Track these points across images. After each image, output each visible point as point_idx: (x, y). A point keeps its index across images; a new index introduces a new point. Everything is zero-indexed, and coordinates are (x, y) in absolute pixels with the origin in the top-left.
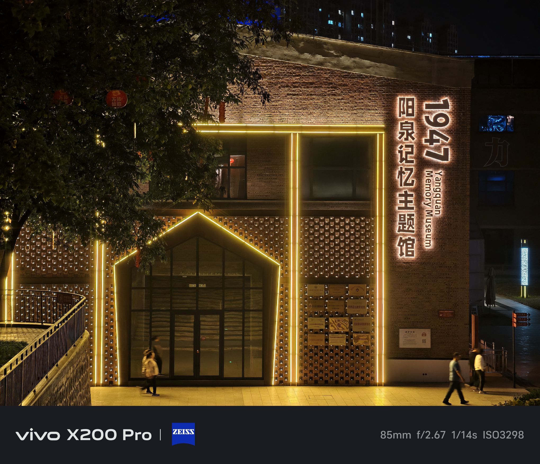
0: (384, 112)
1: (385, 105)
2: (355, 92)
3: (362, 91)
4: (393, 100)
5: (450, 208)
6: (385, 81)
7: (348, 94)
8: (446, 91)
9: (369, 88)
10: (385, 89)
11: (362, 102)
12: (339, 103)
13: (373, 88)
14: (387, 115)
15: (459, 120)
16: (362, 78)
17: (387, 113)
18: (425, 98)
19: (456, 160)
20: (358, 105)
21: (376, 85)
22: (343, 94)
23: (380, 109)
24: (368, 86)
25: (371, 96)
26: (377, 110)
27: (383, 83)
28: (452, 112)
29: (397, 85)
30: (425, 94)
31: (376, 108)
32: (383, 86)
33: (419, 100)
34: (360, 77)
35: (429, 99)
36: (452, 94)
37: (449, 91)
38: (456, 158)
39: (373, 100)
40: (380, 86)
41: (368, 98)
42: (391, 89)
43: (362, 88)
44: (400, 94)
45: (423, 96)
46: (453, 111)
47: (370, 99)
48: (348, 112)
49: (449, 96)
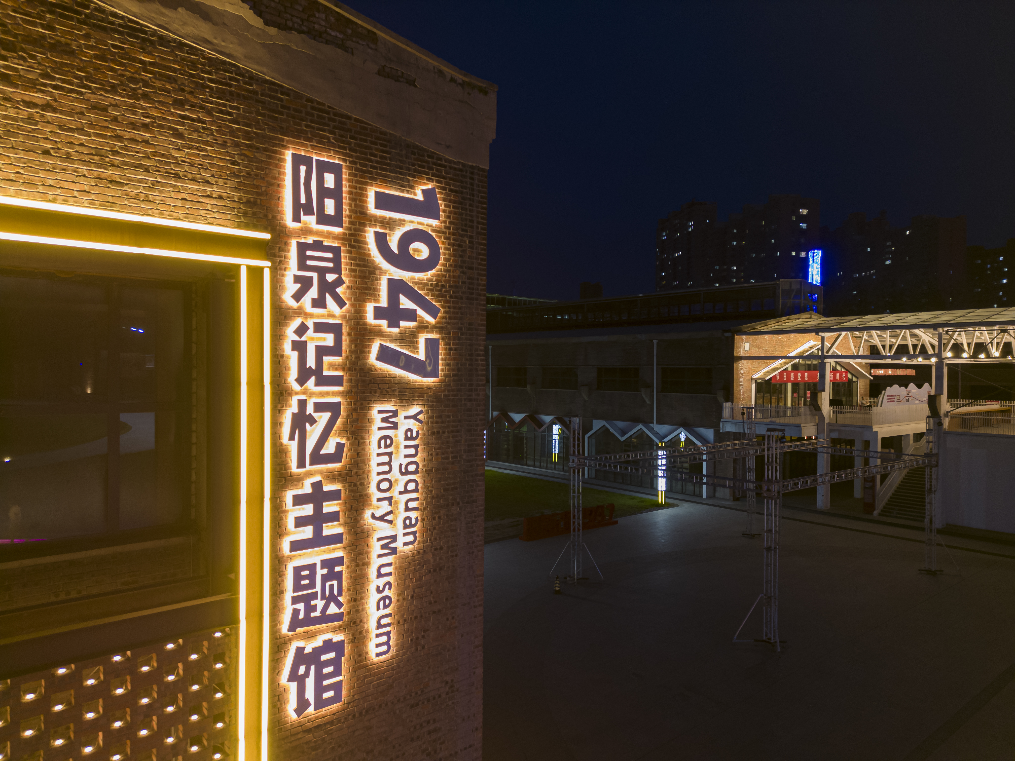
0: (236, 195)
1: (240, 171)
2: (114, 89)
3: (146, 97)
4: (270, 157)
5: (439, 517)
6: (237, 81)
7: (81, 93)
8: (427, 162)
9: (175, 90)
10: (237, 108)
11: (147, 142)
12: (30, 119)
13: (191, 93)
14: (250, 210)
15: (461, 256)
16: (144, 40)
17: (248, 203)
18: (371, 173)
19: (453, 375)
20: (126, 148)
21: (204, 86)
22: (55, 87)
23: (221, 182)
24: (170, 79)
25: (183, 124)
26: (207, 182)
27: (230, 86)
28: (444, 233)
29: (283, 107)
30: (371, 161)
31: (206, 175)
32: (231, 96)
33: (355, 175)
34: (137, 37)
35: (386, 180)
36: (444, 178)
37: (435, 164)
38: (453, 370)
39: (192, 140)
40: (221, 94)
41: (170, 128)
42: (263, 115)
43: (146, 84)
44: (293, 143)
45: (365, 166)
46: (446, 227)
47: (180, 136)
48: (83, 169)
49: (438, 182)
